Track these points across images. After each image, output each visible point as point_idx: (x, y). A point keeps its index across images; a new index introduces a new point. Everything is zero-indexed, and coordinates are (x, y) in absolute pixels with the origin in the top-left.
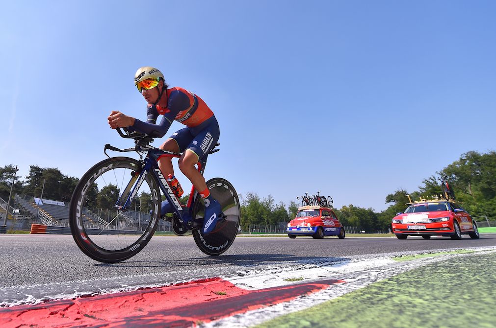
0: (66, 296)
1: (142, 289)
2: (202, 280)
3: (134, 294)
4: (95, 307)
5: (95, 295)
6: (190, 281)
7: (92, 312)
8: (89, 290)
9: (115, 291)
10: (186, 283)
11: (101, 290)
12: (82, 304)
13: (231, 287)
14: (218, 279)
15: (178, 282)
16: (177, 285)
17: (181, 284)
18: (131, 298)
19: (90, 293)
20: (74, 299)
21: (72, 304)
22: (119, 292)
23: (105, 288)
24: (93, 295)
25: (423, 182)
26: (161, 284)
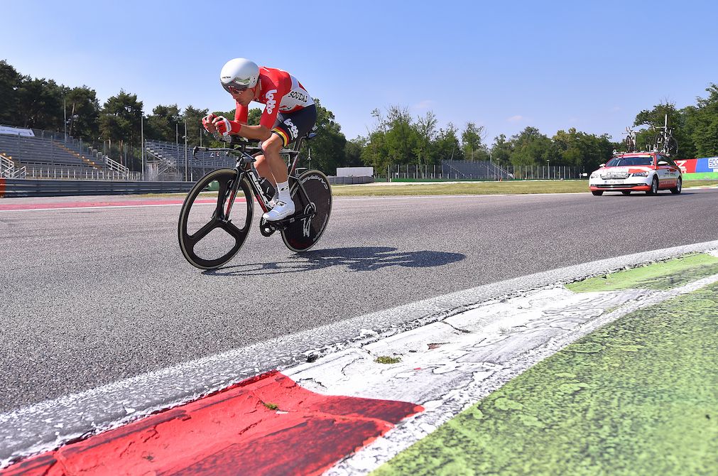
0: (43, 446)
1: (156, 412)
2: (249, 380)
3: (144, 429)
4: (86, 461)
5: (86, 438)
6: (230, 384)
7: (82, 470)
8: (78, 430)
9: (116, 425)
10: (224, 390)
11: (95, 426)
12: (67, 459)
13: (290, 388)
14: (274, 373)
15: (211, 391)
16: (210, 395)
17: (216, 393)
18: (139, 435)
19: (78, 435)
20: (56, 449)
21: (54, 463)
22: (122, 424)
23: (101, 422)
24: (84, 436)
26: (185, 400)
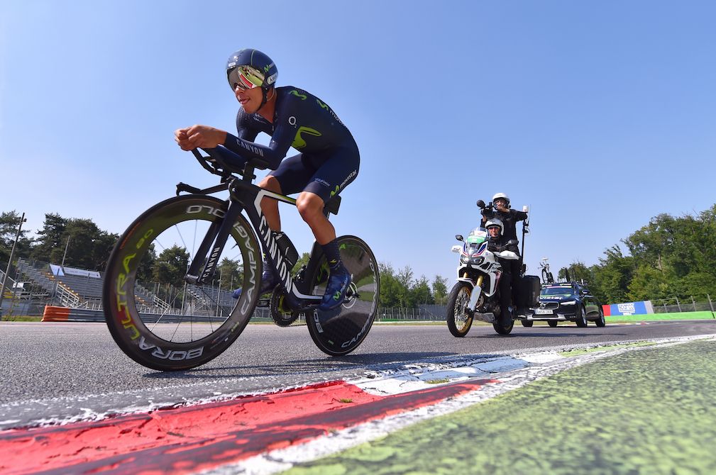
0: (137, 408)
1: (241, 397)
2: (321, 384)
3: (233, 404)
4: (181, 421)
5: (178, 407)
6: (304, 385)
7: (177, 428)
8: (173, 401)
9: (205, 401)
10: (299, 389)
11: (185, 399)
12: (163, 418)
13: (358, 393)
14: (341, 382)
15: (289, 388)
16: (288, 391)
17: (293, 390)
18: (229, 409)
19: (171, 404)
20: (150, 412)
21: (150, 419)
22: (210, 402)
23: (192, 398)
24: (175, 406)
25: (605, 253)
26: (266, 391)
